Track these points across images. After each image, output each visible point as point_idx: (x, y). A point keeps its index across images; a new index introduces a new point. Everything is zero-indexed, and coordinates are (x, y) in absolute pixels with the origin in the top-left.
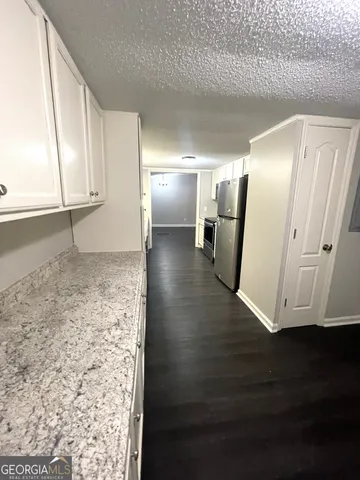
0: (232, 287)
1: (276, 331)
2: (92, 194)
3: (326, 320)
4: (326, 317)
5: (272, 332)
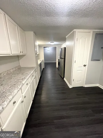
0: (63, 77)
1: (71, 88)
2: (21, 52)
3: (85, 85)
4: (85, 84)
5: (70, 88)
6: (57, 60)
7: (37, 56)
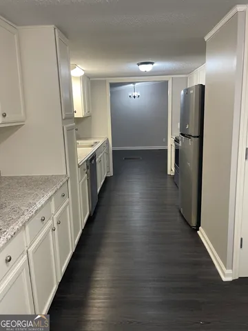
0: (194, 223)
1: (231, 278)
5: (224, 279)
6: (171, 141)
7: (69, 130)
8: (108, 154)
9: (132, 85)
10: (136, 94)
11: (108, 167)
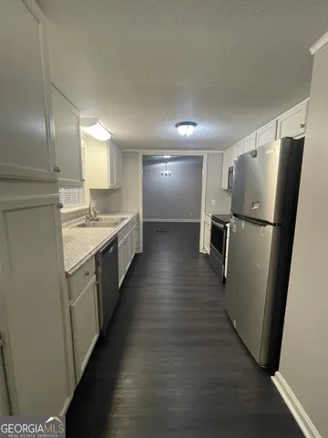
8: (138, 229)
9: (164, 164)
10: (167, 172)
11: (138, 243)
